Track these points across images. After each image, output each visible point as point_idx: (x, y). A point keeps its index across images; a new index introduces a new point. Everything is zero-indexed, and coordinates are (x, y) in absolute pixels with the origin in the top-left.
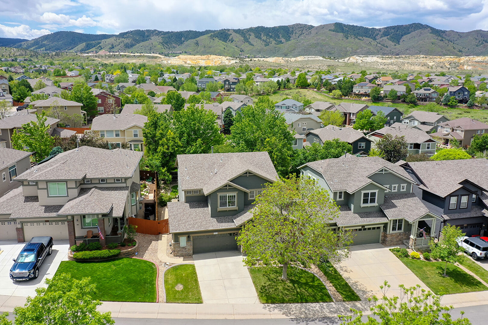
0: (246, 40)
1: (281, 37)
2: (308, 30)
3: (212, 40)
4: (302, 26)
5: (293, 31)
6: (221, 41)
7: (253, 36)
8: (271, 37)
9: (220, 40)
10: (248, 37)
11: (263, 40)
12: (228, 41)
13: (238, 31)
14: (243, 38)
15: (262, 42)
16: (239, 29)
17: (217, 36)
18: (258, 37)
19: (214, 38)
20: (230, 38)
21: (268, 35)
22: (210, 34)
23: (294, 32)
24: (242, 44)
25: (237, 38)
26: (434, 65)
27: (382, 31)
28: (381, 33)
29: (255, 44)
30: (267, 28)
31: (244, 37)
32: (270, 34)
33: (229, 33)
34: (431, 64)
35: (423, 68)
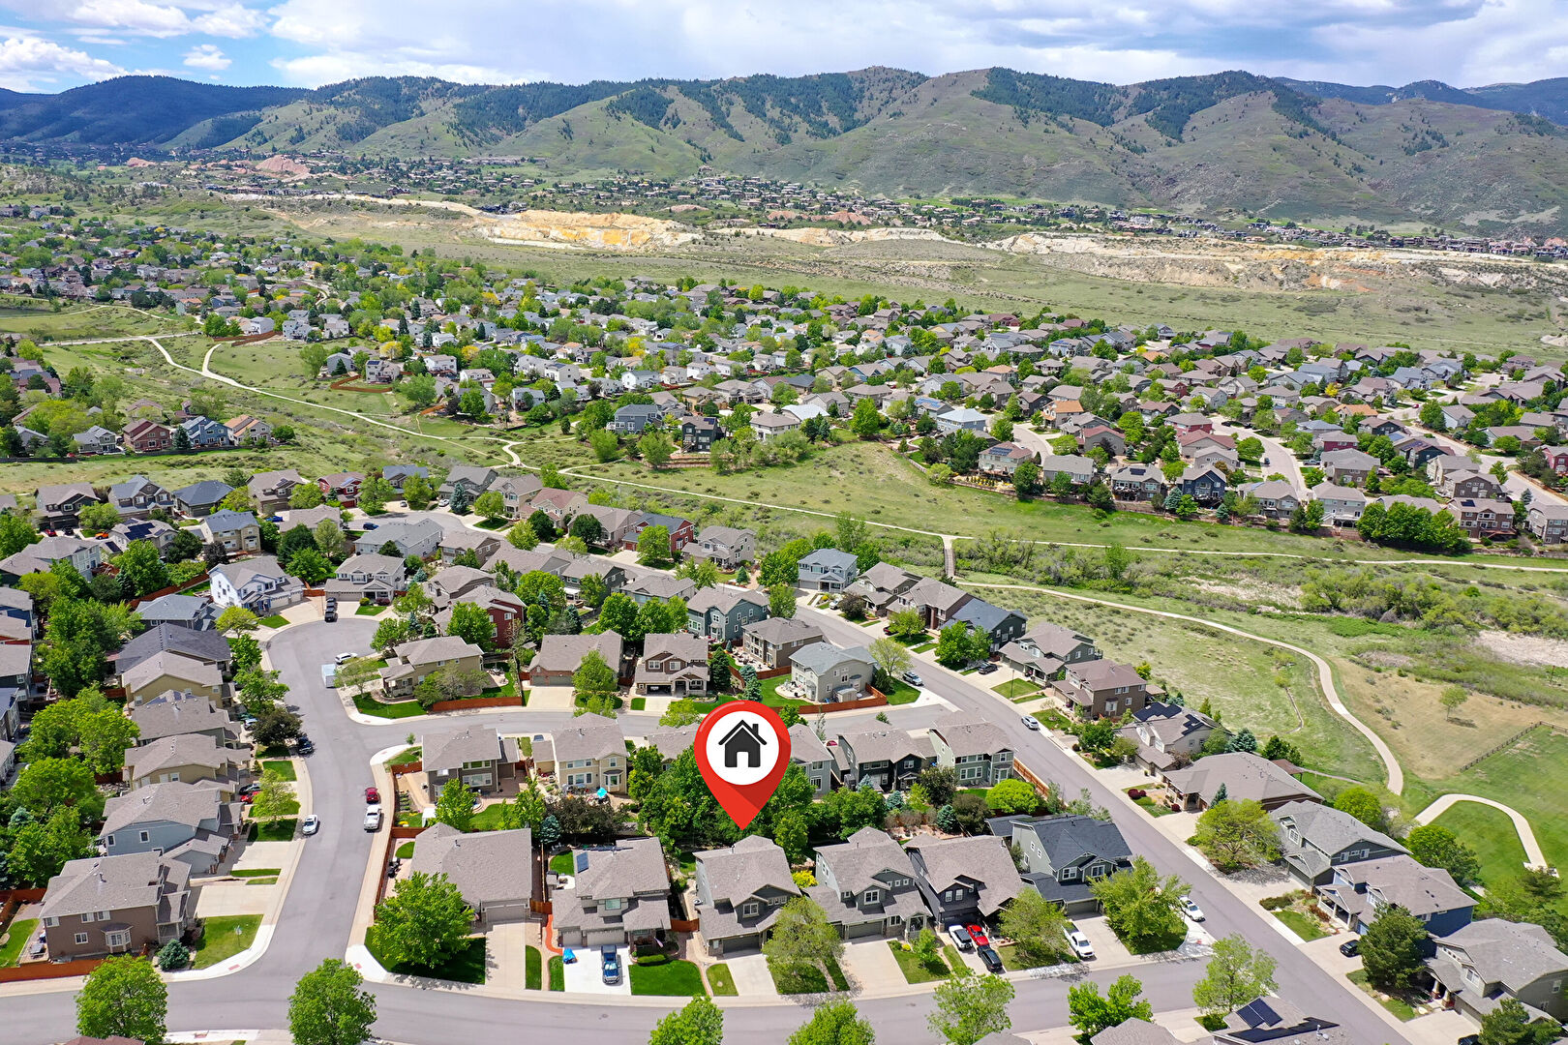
0: (720, 121)
1: (825, 110)
2: (907, 87)
3: (613, 121)
4: (890, 76)
5: (861, 90)
6: (641, 124)
7: (739, 108)
8: (795, 109)
9: (637, 119)
10: (723, 109)
11: (772, 121)
12: (663, 121)
13: (693, 89)
14: (708, 115)
15: (767, 125)
16: (697, 81)
17: (629, 108)
18: (756, 109)
19: (621, 114)
20: (670, 112)
21: (787, 103)
22: (607, 100)
23: (867, 94)
24: (708, 134)
25: (691, 111)
26: (1243, 270)
27: (1134, 94)
28: (1130, 102)
29: (745, 133)
30: (783, 81)
31: (714, 110)
32: (793, 100)
33: (667, 95)
34: (1233, 268)
35: (1212, 279)
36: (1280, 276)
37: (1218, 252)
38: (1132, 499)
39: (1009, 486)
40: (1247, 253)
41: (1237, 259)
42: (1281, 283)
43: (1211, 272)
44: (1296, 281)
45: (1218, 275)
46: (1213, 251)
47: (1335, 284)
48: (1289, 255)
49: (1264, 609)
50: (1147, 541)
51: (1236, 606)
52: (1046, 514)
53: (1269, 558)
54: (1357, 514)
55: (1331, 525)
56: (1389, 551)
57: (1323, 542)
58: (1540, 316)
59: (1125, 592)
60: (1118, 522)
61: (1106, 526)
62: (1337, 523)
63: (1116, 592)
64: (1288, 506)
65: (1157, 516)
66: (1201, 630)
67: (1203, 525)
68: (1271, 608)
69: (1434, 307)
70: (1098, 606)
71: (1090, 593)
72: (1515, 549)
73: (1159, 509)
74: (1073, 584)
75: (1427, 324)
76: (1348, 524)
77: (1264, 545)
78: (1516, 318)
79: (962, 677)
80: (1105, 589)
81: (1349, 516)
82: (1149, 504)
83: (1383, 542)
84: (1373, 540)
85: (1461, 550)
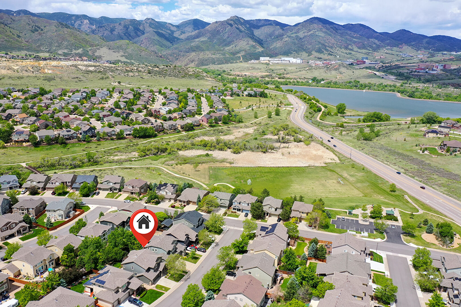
26: (19, 69)
34: (16, 68)
35: (9, 72)
36: (32, 70)
37: (7, 62)
38: (70, 139)
39: (28, 144)
40: (17, 63)
41: (15, 65)
42: (33, 72)
43: (8, 69)
44: (38, 71)
45: (11, 70)
46: (5, 63)
47: (50, 72)
48: (32, 63)
49: (133, 159)
50: (84, 150)
51: (126, 161)
52: (47, 149)
53: (118, 147)
54: (130, 132)
55: (125, 136)
56: (142, 139)
57: (126, 140)
58: (107, 78)
59: (96, 165)
60: (71, 147)
61: (69, 149)
62: (127, 135)
63: (94, 165)
64: (113, 133)
65: (80, 143)
66: (126, 168)
67: (94, 143)
68: (134, 159)
69: (81, 77)
70: (94, 170)
71: (87, 167)
72: (165, 133)
73: (80, 141)
74: (79, 167)
75: (82, 82)
76: (129, 135)
77: (113, 145)
78: (102, 78)
79: (92, 198)
80: (90, 166)
81: (129, 133)
82: (76, 140)
83: (140, 137)
84: (137, 137)
85: (155, 136)
